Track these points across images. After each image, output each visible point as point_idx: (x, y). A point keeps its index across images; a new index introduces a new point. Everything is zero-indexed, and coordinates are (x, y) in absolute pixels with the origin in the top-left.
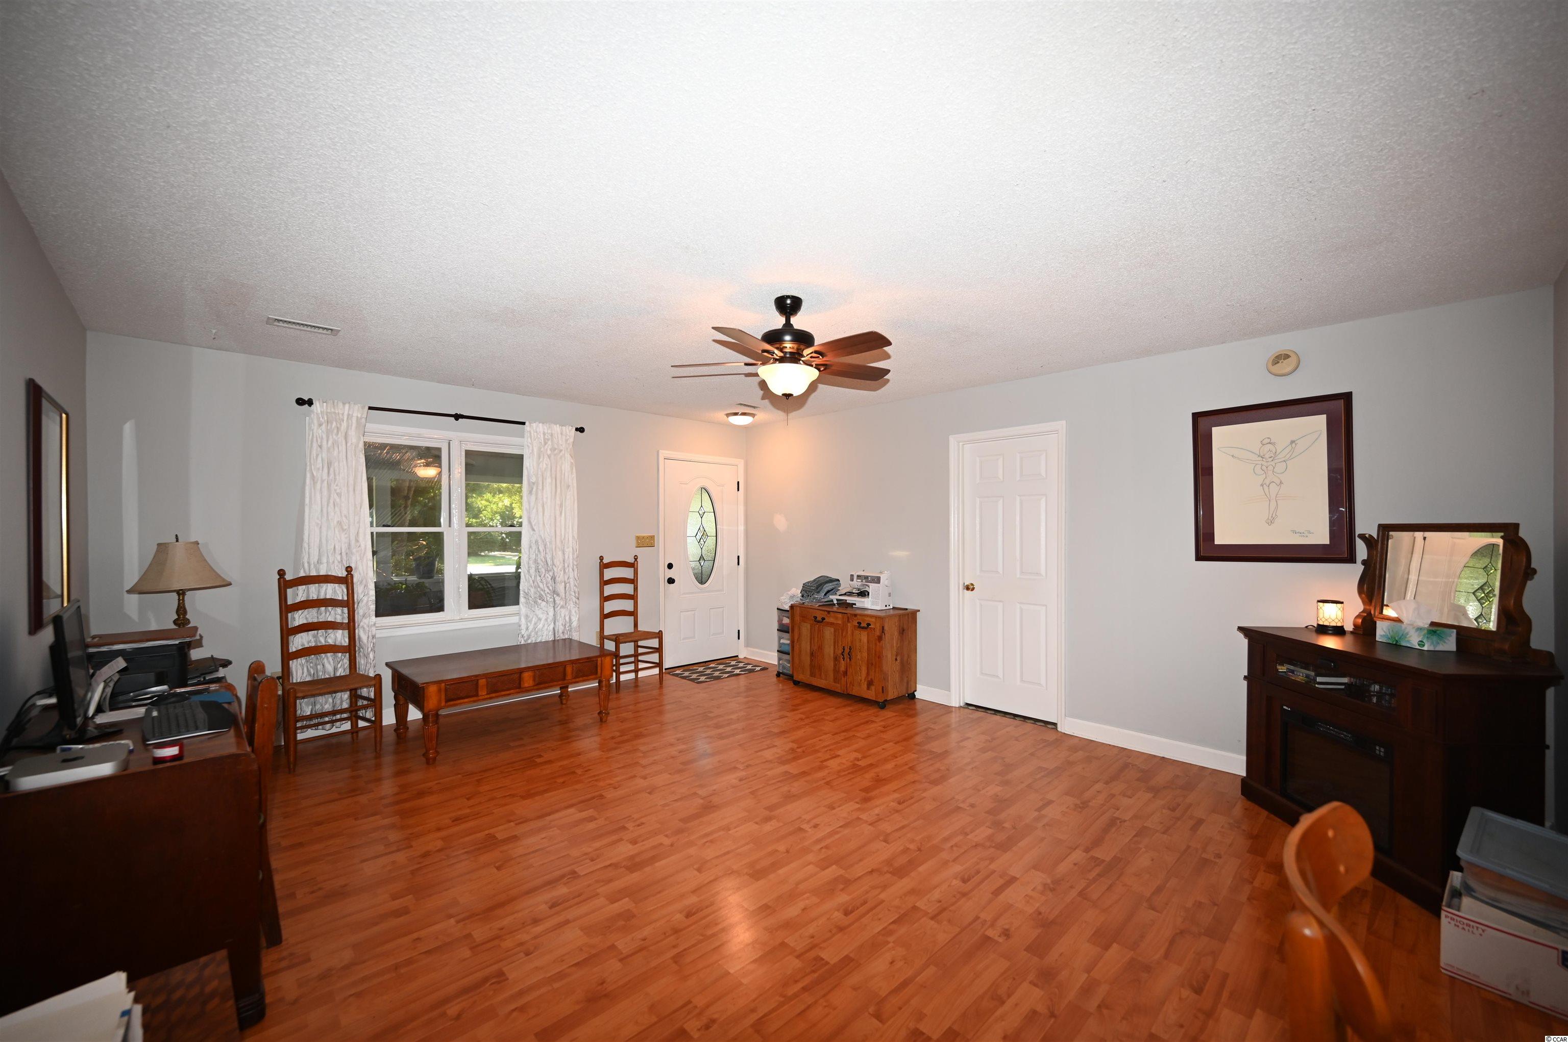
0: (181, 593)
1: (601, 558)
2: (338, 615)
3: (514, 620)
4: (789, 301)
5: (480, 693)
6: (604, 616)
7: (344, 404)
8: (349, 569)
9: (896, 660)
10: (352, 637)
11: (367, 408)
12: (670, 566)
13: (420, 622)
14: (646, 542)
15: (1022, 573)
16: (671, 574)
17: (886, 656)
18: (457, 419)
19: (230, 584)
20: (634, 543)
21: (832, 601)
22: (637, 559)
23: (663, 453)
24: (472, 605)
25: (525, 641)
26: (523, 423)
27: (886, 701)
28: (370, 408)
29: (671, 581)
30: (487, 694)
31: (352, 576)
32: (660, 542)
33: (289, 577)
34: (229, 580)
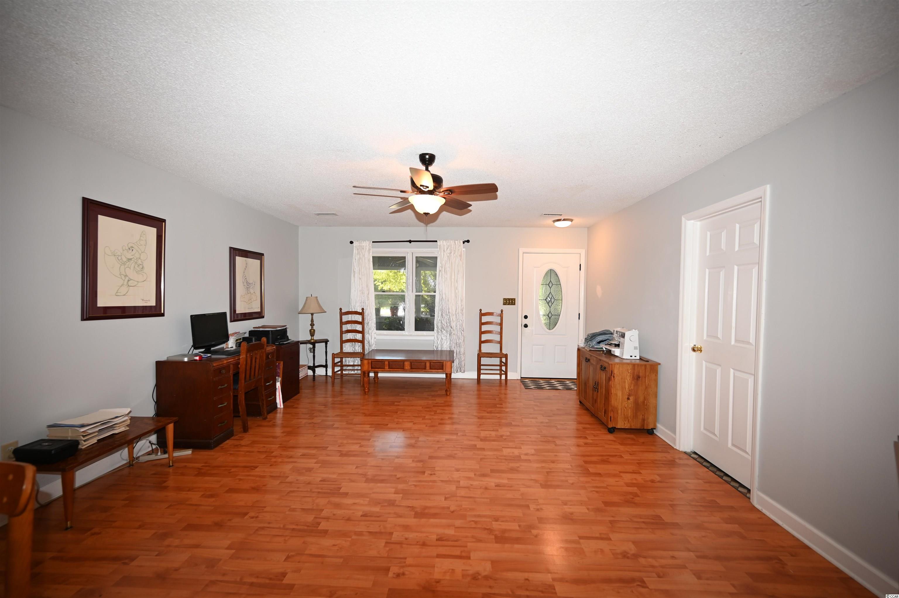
0: (312, 314)
1: (481, 310)
2: (359, 327)
3: (432, 338)
4: (427, 157)
5: (385, 368)
6: (481, 342)
7: (364, 241)
8: (363, 309)
9: (628, 399)
10: (363, 337)
11: (372, 242)
12: (526, 317)
13: (388, 334)
14: (509, 302)
15: (736, 341)
16: (525, 321)
17: (616, 395)
18: (410, 243)
19: (326, 312)
20: (502, 302)
21: (602, 348)
22: (503, 311)
23: (521, 251)
24: (417, 329)
25: (436, 349)
26: (436, 241)
27: (615, 428)
28: (373, 242)
29: (526, 326)
30: (389, 369)
31: (364, 312)
32: (518, 302)
33: (343, 311)
34: (326, 311)
